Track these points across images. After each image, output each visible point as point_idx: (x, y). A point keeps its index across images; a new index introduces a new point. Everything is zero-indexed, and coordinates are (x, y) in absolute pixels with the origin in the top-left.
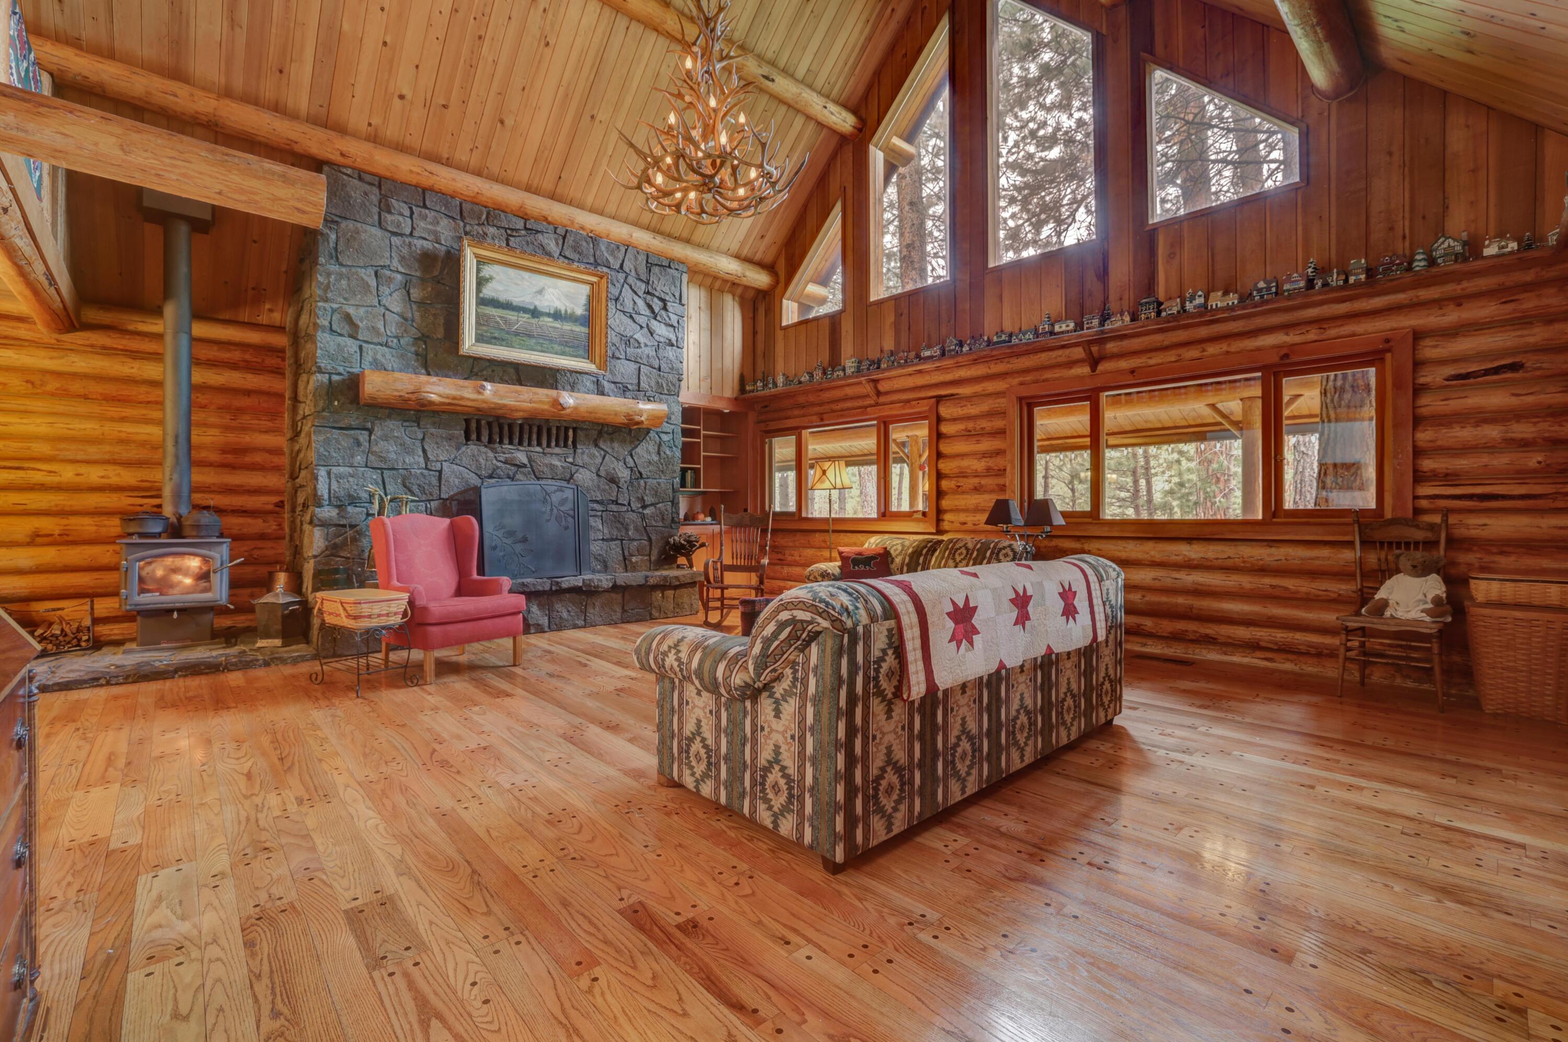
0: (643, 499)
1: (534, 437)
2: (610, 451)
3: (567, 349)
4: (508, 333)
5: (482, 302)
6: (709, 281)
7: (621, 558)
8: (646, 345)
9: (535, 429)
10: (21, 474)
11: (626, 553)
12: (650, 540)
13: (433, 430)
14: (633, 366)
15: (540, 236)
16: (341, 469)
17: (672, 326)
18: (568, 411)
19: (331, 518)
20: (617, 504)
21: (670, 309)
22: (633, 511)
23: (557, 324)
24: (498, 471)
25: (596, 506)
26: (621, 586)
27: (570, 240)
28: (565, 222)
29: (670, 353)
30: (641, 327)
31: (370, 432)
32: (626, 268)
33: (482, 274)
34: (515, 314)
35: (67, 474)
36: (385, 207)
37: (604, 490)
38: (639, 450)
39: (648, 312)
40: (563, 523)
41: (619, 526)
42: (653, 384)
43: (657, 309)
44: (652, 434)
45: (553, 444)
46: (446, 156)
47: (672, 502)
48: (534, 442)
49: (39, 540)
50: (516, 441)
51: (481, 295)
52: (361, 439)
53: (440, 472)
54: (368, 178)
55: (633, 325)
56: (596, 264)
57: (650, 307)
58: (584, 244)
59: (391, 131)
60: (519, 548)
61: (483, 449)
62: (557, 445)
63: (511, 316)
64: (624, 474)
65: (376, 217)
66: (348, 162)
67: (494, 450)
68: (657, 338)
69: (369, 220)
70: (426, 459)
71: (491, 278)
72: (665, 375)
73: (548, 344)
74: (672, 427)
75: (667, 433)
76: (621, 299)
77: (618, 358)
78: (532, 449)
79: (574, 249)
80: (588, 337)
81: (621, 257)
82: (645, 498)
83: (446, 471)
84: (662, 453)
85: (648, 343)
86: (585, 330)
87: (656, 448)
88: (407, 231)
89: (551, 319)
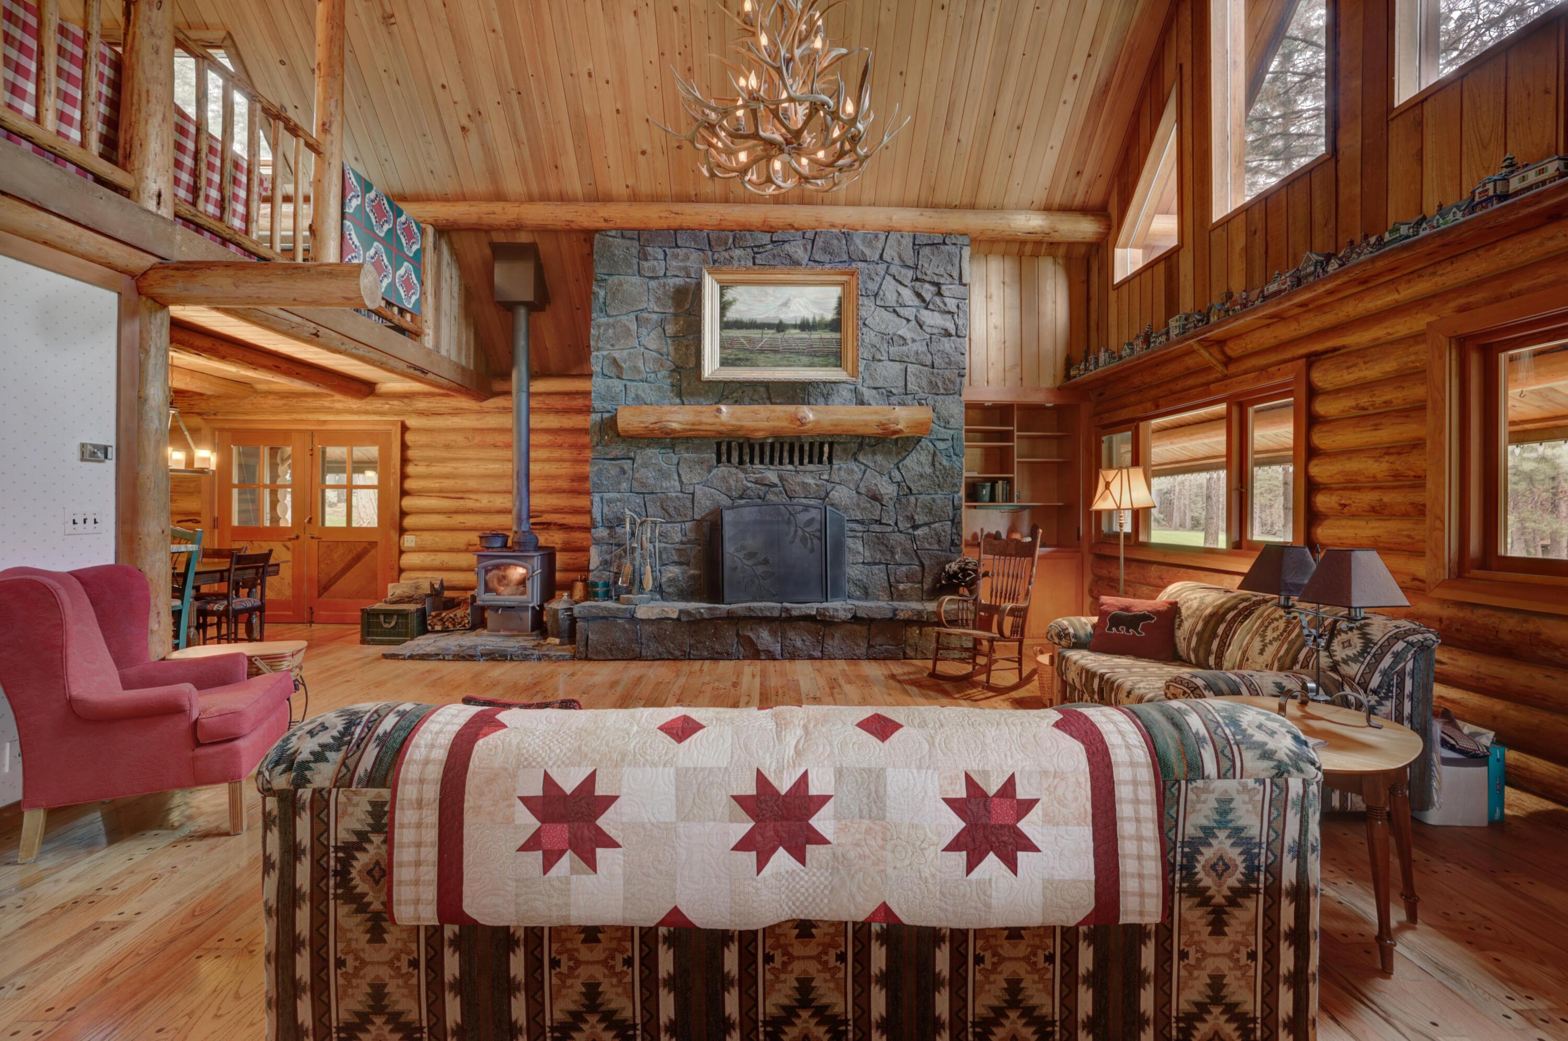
0: (912, 518)
1: (786, 455)
2: (871, 465)
3: (816, 359)
4: (751, 352)
5: (726, 325)
6: (1015, 248)
7: (886, 585)
8: (914, 341)
9: (786, 447)
10: (462, 502)
11: (892, 579)
12: (922, 565)
13: (686, 455)
14: (898, 366)
15: (787, 246)
16: (611, 495)
17: (949, 312)
18: (809, 426)
19: (603, 538)
20: (881, 524)
21: (946, 293)
22: (900, 531)
23: (805, 335)
24: (748, 492)
25: (854, 525)
26: (862, 619)
27: (819, 242)
28: (814, 224)
29: (947, 345)
30: (908, 320)
31: (633, 460)
32: (886, 257)
33: (725, 298)
34: (760, 331)
35: (484, 501)
36: (643, 256)
37: (865, 509)
38: (907, 462)
39: (917, 302)
40: (809, 545)
41: (883, 548)
42: (924, 383)
43: (928, 297)
44: (924, 443)
45: (806, 461)
46: (693, 193)
47: (953, 521)
48: (786, 460)
49: (471, 548)
50: (767, 460)
51: (725, 319)
52: (626, 468)
53: (693, 494)
54: (628, 234)
55: (897, 320)
56: (851, 260)
57: (919, 295)
58: (835, 242)
59: (645, 187)
60: (760, 570)
61: (734, 470)
62: (811, 462)
63: (754, 334)
64: (888, 490)
65: (636, 267)
66: (611, 225)
67: (745, 471)
68: (928, 330)
69: (630, 271)
70: (681, 482)
71: (735, 300)
72: (941, 372)
73: (794, 357)
74: (952, 432)
75: (944, 440)
76: (881, 293)
77: (880, 361)
78: (783, 467)
79: (825, 250)
80: (839, 342)
81: (880, 246)
82: (916, 517)
83: (698, 493)
84: (937, 464)
85: (917, 338)
86: (836, 335)
87: (930, 458)
88: (661, 273)
89: (797, 331)
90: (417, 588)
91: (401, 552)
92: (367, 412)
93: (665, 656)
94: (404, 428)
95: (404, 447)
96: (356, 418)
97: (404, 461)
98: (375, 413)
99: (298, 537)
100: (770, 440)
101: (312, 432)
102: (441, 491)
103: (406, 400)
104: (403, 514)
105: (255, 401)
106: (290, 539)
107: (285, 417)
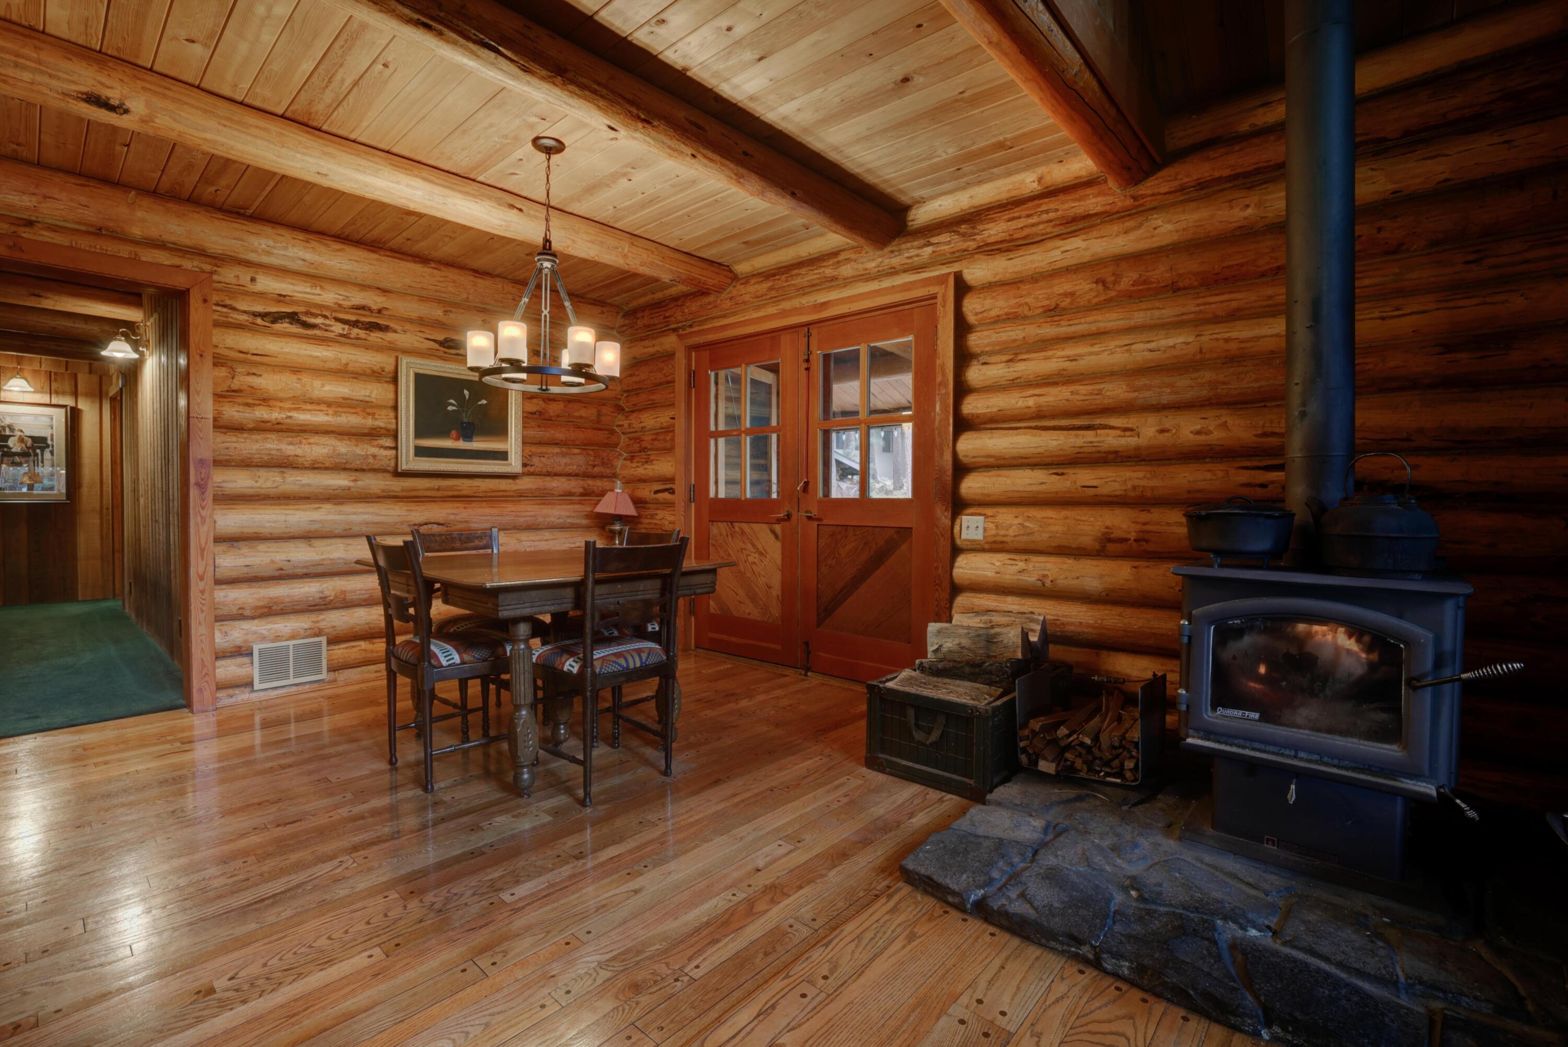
10: (1089, 436)
35: (1149, 431)
49: (1111, 547)
90: (991, 640)
91: (956, 551)
92: (893, 272)
94: (962, 288)
95: (962, 327)
96: (874, 286)
97: (963, 357)
98: (907, 270)
99: (789, 517)
101: (809, 328)
103: (964, 228)
104: (961, 469)
105: (735, 293)
106: (779, 521)
107: (771, 310)
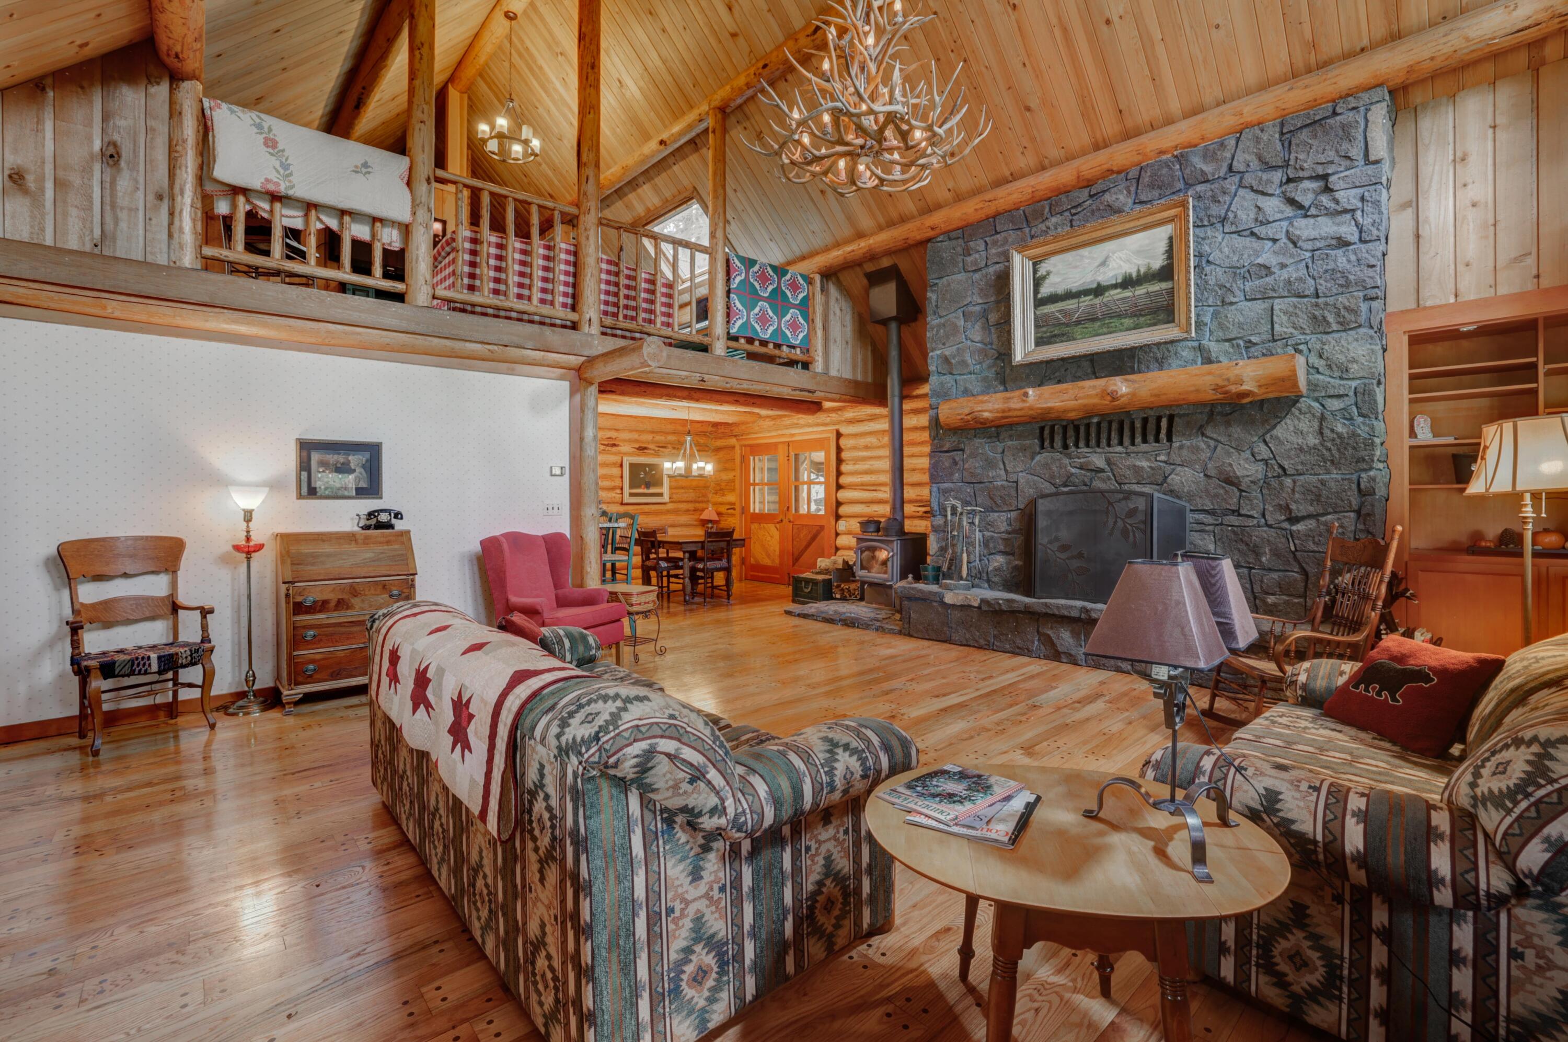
0: (1288, 508)
1: (1114, 435)
2: (1224, 439)
3: (1142, 319)
4: (1067, 325)
5: (1040, 302)
6: (1515, 59)
7: (1250, 595)
8: (1283, 266)
9: (1115, 426)
10: (874, 494)
11: (1257, 589)
13: (1009, 443)
14: (1259, 306)
15: (1107, 197)
16: (946, 485)
17: (1346, 211)
18: (1122, 400)
19: (940, 526)
20: (1240, 515)
21: (1339, 185)
22: (1270, 526)
23: (1128, 293)
24: (1073, 478)
25: (1201, 517)
27: (1146, 179)
28: (1137, 159)
29: (1342, 259)
30: (1275, 241)
31: (963, 450)
32: (1238, 165)
33: (1039, 274)
34: (1076, 301)
36: (967, 252)
37: (1216, 496)
38: (1279, 431)
39: (1289, 211)
40: (1131, 539)
41: (1243, 547)
42: (1303, 321)
43: (1306, 200)
44: (1305, 403)
45: (1139, 440)
46: (1007, 173)
47: (1358, 512)
48: (1115, 441)
50: (1093, 442)
51: (1039, 296)
52: (957, 459)
53: (1017, 482)
54: (953, 235)
55: (1256, 244)
56: (1187, 186)
57: (1292, 202)
58: (1164, 171)
59: (961, 186)
60: (1075, 564)
61: (1057, 456)
62: (1145, 441)
63: (1070, 305)
64: (1249, 471)
65: (961, 265)
66: (937, 231)
67: (1069, 457)
68: (1309, 245)
69: (956, 270)
70: (1006, 470)
71: (1048, 273)
72: (1331, 300)
73: (1116, 322)
74: (1354, 384)
75: (1339, 396)
76: (1231, 215)
77: (1232, 304)
78: (1111, 449)
79: (1152, 186)
80: (1171, 292)
81: (1228, 155)
82: (1293, 507)
83: (1022, 481)
84: (1327, 432)
85: (1288, 261)
86: (1164, 285)
87: (1316, 424)
88: (983, 264)
89: (1119, 290)
90: (835, 563)
91: (837, 534)
92: (818, 425)
93: (971, 643)
94: (839, 435)
95: (839, 450)
96: (810, 429)
97: (839, 461)
98: (822, 425)
99: (781, 521)
100: (1095, 420)
101: (788, 443)
102: (862, 485)
103: (840, 412)
104: (839, 504)
105: (760, 423)
106: (779, 523)
107: (774, 434)
